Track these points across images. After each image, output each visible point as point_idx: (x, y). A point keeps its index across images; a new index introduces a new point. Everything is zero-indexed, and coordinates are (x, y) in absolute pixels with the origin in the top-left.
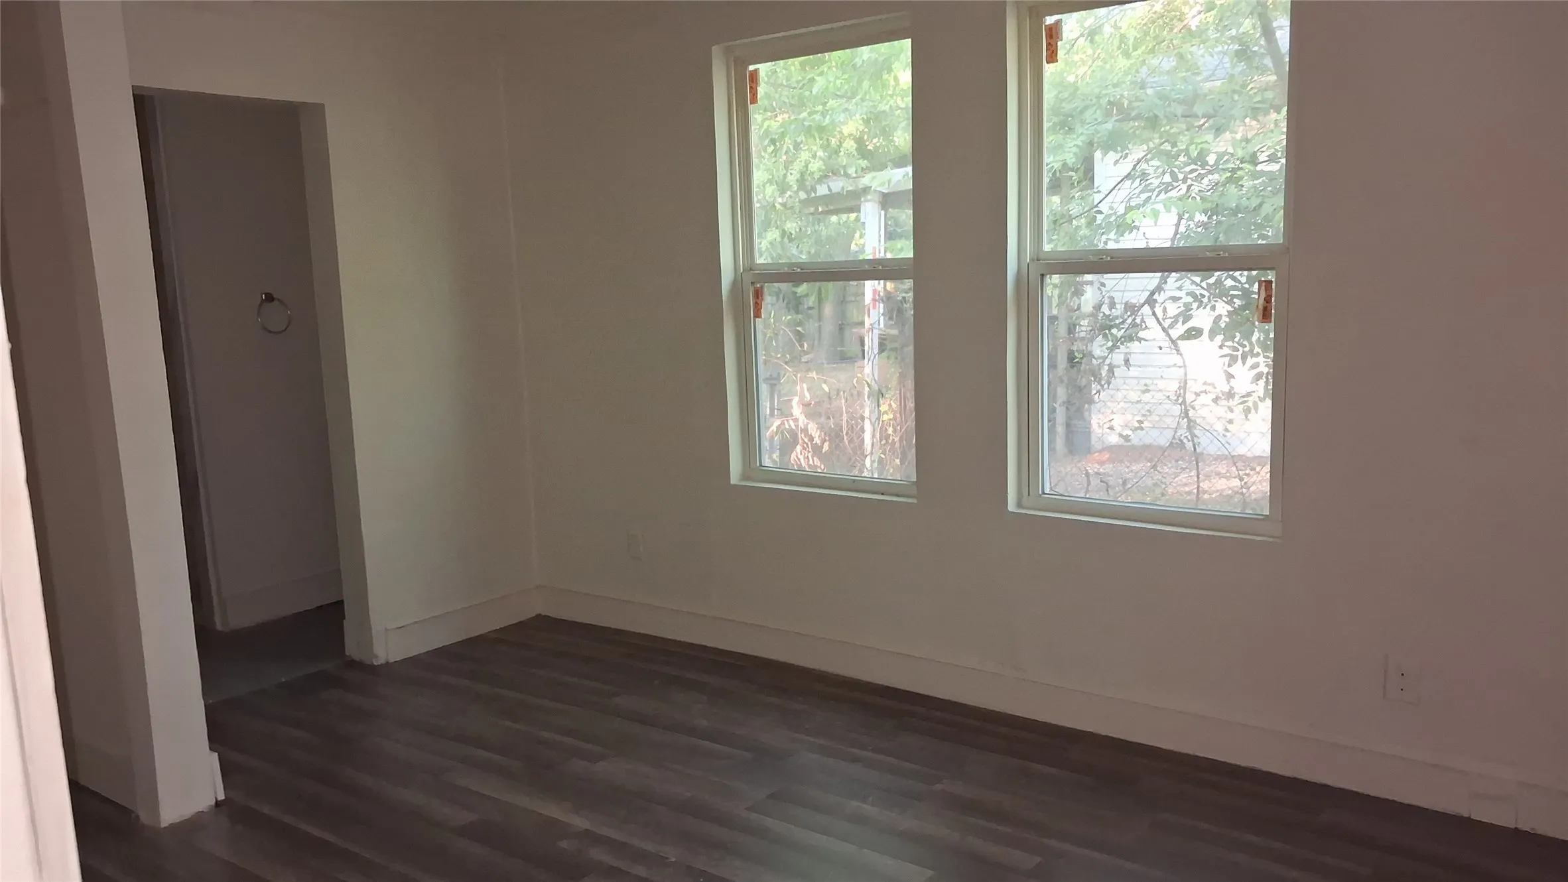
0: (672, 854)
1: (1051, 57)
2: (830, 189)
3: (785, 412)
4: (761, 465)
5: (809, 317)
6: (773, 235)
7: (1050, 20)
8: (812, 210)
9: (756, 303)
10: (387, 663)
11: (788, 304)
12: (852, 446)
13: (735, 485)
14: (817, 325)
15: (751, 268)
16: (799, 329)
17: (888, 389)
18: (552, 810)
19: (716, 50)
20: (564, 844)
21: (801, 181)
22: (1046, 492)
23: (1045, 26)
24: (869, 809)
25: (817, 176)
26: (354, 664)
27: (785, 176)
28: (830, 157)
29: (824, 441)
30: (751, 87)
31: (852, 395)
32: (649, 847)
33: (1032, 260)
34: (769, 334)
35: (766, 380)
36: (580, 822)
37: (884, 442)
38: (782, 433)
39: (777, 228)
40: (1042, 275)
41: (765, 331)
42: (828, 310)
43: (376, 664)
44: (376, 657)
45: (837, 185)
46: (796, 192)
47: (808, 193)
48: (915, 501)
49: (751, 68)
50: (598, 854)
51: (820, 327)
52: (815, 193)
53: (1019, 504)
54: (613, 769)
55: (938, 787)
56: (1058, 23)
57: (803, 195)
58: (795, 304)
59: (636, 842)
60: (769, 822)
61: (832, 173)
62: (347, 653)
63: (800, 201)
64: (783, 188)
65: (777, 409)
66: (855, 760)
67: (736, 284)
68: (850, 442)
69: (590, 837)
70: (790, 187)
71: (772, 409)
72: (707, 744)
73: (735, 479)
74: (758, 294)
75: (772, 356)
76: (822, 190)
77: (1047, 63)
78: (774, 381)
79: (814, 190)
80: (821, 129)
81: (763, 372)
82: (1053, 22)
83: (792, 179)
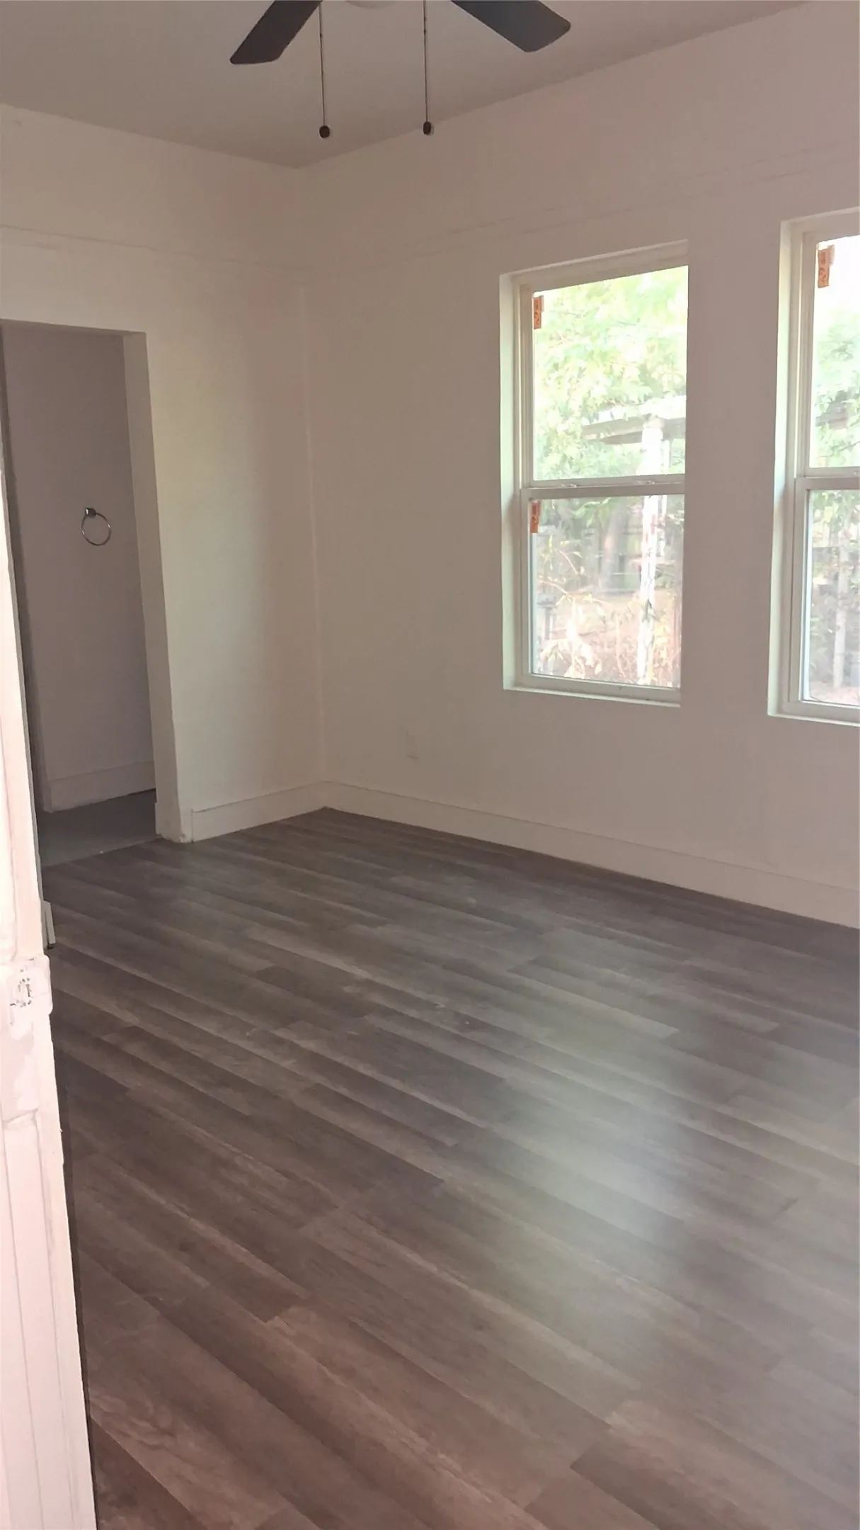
0: (441, 1002)
1: (823, 281)
2: (612, 416)
3: (560, 634)
4: (532, 673)
5: (589, 543)
6: (555, 459)
7: (823, 246)
8: (594, 436)
9: (533, 518)
10: (192, 842)
11: (568, 529)
12: (625, 669)
13: (508, 691)
14: (597, 556)
15: (529, 484)
16: (577, 553)
17: (663, 613)
18: (338, 963)
19: (503, 279)
20: (347, 989)
21: (584, 409)
22: (805, 698)
23: (819, 251)
24: (621, 976)
25: (599, 402)
26: (161, 841)
27: (567, 402)
28: (613, 384)
29: (596, 664)
30: (536, 313)
31: (627, 618)
32: (421, 995)
33: (799, 476)
34: (547, 557)
35: (542, 604)
36: (361, 973)
37: (657, 665)
38: (556, 655)
39: (558, 452)
40: (809, 491)
41: (543, 555)
42: (609, 543)
43: (182, 841)
44: (183, 836)
45: (619, 412)
46: (579, 418)
47: (591, 421)
48: (678, 706)
49: (537, 295)
50: (377, 999)
51: (600, 558)
52: (597, 418)
53: (779, 710)
54: (390, 933)
55: (686, 962)
56: (831, 248)
57: (586, 422)
58: (575, 528)
59: (410, 991)
60: (527, 982)
61: (616, 401)
62: (158, 832)
63: (583, 428)
64: (566, 415)
65: (552, 632)
66: (611, 937)
67: (516, 500)
68: (625, 664)
69: (369, 984)
70: (572, 413)
71: (547, 632)
72: (477, 919)
73: (507, 684)
74: (536, 509)
75: (548, 580)
76: (604, 417)
77: (819, 287)
78: (549, 606)
79: (597, 417)
80: (604, 355)
81: (538, 596)
82: (826, 248)
83: (575, 405)
